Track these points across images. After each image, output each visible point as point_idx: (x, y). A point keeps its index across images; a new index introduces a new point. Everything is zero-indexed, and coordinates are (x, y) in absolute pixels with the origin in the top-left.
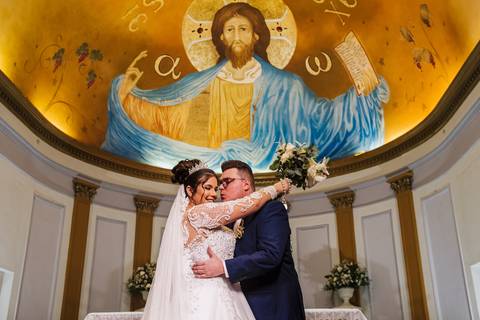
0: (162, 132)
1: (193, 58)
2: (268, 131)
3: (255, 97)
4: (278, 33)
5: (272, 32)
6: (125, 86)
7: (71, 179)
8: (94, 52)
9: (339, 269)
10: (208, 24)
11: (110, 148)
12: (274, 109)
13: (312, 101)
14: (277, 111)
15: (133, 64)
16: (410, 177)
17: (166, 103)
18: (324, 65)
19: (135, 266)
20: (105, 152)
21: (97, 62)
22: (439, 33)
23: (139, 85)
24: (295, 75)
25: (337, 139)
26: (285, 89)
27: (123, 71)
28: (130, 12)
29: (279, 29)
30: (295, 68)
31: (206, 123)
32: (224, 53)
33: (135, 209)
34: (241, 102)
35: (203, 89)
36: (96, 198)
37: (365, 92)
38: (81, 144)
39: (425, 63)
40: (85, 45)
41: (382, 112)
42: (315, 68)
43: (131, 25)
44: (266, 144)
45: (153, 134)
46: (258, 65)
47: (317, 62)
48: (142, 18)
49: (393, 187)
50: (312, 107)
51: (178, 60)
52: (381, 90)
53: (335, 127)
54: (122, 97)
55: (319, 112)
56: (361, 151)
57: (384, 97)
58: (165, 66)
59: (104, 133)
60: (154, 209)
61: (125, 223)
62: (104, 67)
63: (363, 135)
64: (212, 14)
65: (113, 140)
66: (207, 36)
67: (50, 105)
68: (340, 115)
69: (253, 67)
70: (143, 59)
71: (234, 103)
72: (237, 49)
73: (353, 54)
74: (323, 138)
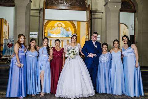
3: (61, 30)
11: (48, 36)
15: (50, 28)
23: (50, 30)
26: (64, 30)
35: (56, 29)
47: (67, 28)
51: (54, 27)
60: (51, 41)
69: (61, 28)
72: (59, 26)
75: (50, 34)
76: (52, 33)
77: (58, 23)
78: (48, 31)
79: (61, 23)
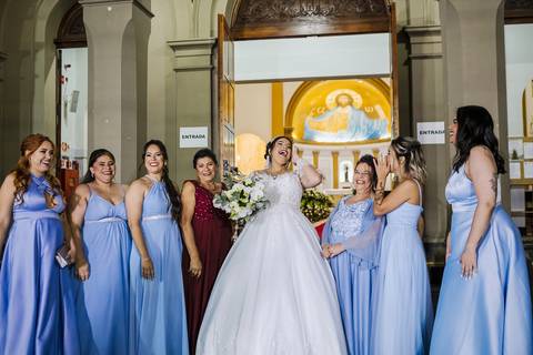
2: (353, 127)
3: (349, 117)
6: (309, 119)
11: (305, 138)
13: (368, 119)
14: (356, 121)
15: (311, 112)
18: (371, 110)
23: (313, 117)
24: (362, 111)
25: (375, 132)
26: (359, 115)
30: (362, 109)
32: (339, 104)
35: (331, 115)
36: (303, 154)
37: (383, 120)
44: (353, 131)
45: (316, 131)
46: (350, 107)
47: (369, 108)
50: (367, 121)
51: (324, 108)
53: (375, 127)
54: (307, 122)
55: (370, 123)
56: (381, 138)
58: (320, 110)
60: (318, 155)
61: (310, 159)
63: (382, 132)
65: (306, 135)
69: (348, 108)
70: (314, 110)
72: (343, 103)
73: (379, 109)
74: (371, 131)
75: (312, 134)
76: (318, 129)
77: (339, 92)
79: (347, 91)
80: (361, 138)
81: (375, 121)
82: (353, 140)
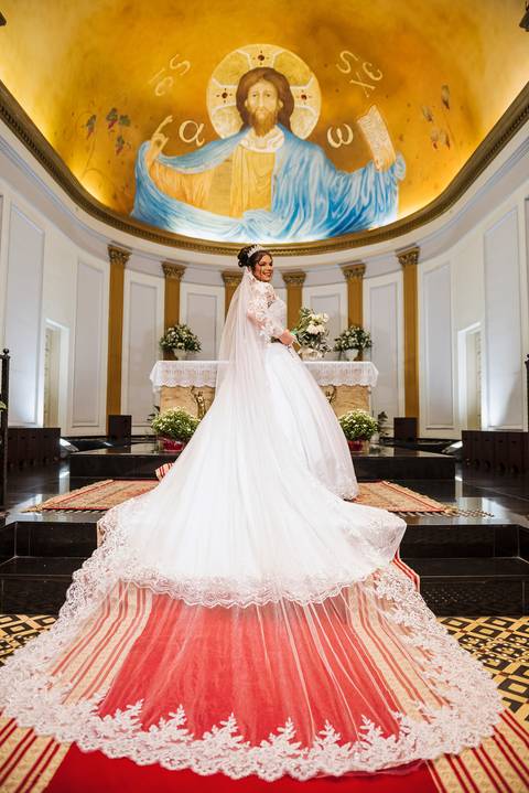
0: (186, 201)
1: (217, 125)
2: (287, 202)
3: (276, 167)
4: (303, 101)
5: (296, 99)
6: (150, 153)
7: (106, 246)
8: (122, 117)
9: (348, 333)
10: (233, 89)
11: (138, 216)
12: (295, 179)
13: (332, 173)
14: (297, 182)
15: (159, 129)
16: (417, 253)
17: (190, 171)
18: (345, 137)
19: (166, 327)
20: (134, 220)
21: (125, 128)
22: (456, 115)
23: (164, 152)
24: (317, 147)
25: (352, 214)
26: (307, 159)
27: (150, 138)
28: (157, 76)
29: (304, 97)
30: (317, 138)
31: (227, 192)
32: (247, 119)
33: (163, 274)
34: (263, 172)
35: (225, 157)
36: (129, 264)
37: (383, 168)
38: (114, 211)
39: (441, 143)
40: (114, 110)
41: (397, 188)
42: (337, 141)
43: (157, 89)
44: (285, 215)
45: (177, 202)
46: (281, 133)
47: (339, 132)
48: (168, 82)
49: (401, 262)
50: (332, 180)
51: (202, 126)
52: (397, 166)
53: (352, 201)
54: (148, 164)
55: (338, 185)
56: (374, 226)
57: (400, 174)
58: (189, 132)
59: (133, 201)
60: (180, 275)
61: (155, 288)
62: (132, 133)
63: (378, 209)
64: (238, 78)
65: (141, 207)
66: (232, 101)
67: (86, 171)
68: (358, 189)
69: (276, 135)
70: (168, 124)
71: (256, 173)
72: (261, 116)
73: (375, 128)
74: (341, 211)
75: (163, 208)
76: (183, 197)
78: (133, 165)
79: (275, 57)
80: (309, 234)
81: (356, 179)
82: (287, 240)
